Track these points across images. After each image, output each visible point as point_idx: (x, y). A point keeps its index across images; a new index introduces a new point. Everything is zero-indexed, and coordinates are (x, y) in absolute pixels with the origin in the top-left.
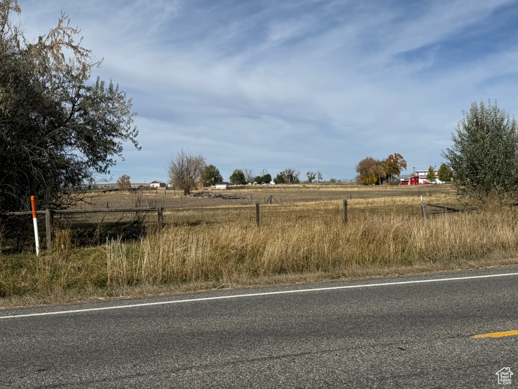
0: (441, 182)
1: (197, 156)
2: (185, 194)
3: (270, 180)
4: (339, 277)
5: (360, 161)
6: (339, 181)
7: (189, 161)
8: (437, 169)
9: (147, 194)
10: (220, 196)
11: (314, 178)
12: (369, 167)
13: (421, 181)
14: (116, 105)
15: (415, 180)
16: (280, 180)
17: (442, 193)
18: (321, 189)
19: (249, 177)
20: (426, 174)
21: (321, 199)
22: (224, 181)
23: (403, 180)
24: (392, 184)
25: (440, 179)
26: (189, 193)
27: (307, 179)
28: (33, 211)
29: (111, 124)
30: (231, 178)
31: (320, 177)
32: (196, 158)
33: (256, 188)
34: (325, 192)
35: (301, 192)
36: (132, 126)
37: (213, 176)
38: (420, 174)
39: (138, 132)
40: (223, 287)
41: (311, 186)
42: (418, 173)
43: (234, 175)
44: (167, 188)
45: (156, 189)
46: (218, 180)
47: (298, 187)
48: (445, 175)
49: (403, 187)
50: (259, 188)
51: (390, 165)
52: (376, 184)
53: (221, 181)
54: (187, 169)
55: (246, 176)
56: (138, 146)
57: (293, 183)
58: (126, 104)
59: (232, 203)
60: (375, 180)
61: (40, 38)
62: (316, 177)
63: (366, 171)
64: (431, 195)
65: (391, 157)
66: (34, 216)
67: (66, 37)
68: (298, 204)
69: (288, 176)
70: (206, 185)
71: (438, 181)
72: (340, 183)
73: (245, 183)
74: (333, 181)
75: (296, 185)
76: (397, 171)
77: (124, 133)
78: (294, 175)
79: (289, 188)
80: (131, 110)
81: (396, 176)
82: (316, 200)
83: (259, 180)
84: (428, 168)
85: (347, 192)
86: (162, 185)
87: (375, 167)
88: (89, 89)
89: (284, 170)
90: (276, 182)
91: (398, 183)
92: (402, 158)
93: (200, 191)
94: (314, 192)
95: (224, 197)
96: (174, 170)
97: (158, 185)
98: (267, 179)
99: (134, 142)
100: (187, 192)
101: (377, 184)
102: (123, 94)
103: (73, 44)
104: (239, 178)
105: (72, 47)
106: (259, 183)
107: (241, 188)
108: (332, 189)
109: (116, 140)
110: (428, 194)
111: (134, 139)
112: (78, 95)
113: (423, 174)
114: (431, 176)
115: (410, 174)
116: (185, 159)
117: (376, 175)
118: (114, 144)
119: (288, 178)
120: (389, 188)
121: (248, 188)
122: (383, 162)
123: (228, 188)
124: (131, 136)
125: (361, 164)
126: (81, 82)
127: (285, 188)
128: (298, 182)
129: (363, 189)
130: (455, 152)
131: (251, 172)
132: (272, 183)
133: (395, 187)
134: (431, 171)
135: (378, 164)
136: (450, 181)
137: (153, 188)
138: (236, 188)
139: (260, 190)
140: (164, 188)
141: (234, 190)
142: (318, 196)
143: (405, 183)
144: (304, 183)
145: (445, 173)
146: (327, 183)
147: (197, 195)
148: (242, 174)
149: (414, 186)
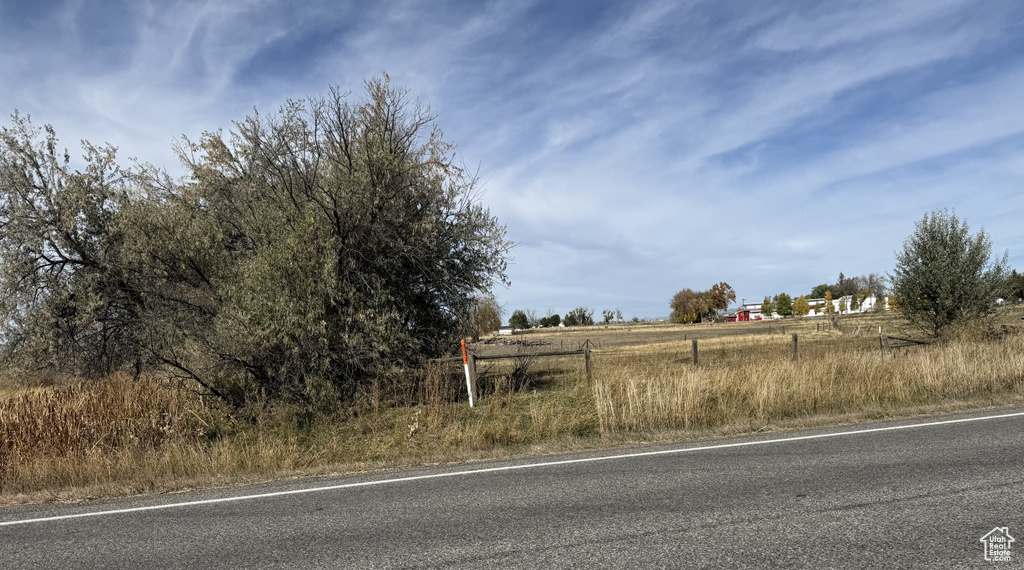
0: (779, 317)
3: (559, 322)
5: (674, 294)
6: (643, 321)
8: (773, 300)
11: (612, 317)
12: (687, 302)
13: (752, 316)
15: (745, 314)
16: (571, 321)
18: (632, 331)
19: (532, 319)
20: (760, 307)
21: (647, 342)
22: (503, 325)
23: (729, 315)
24: (717, 321)
25: (779, 313)
26: (479, 341)
27: (603, 319)
28: (464, 357)
30: (511, 320)
31: (619, 317)
33: (542, 332)
38: (748, 308)
39: (506, 264)
41: (608, 327)
43: (514, 317)
47: (594, 330)
48: (784, 308)
49: (732, 324)
51: (714, 298)
52: (696, 322)
53: (500, 325)
55: (528, 318)
60: (696, 317)
62: (615, 316)
63: (684, 306)
65: (715, 288)
66: (465, 362)
69: (579, 316)
71: (776, 316)
72: (644, 322)
73: (528, 327)
74: (636, 321)
75: (590, 327)
76: (722, 304)
78: (587, 315)
79: (583, 330)
80: (505, 239)
81: (722, 311)
82: (644, 343)
83: (546, 323)
84: (762, 299)
87: (695, 300)
89: (573, 309)
90: (566, 324)
91: (721, 320)
92: (729, 288)
98: (555, 320)
101: (698, 321)
104: (520, 321)
106: (546, 326)
111: (503, 273)
113: (752, 307)
114: (766, 310)
115: (737, 308)
117: (696, 310)
119: (579, 319)
120: (716, 326)
121: (532, 332)
122: (705, 294)
123: (513, 333)
124: (499, 269)
125: (678, 297)
128: (591, 323)
129: (684, 328)
131: (534, 312)
132: (561, 325)
133: (722, 325)
134: (766, 302)
135: (700, 296)
136: (790, 314)
138: (522, 333)
139: (558, 334)
141: (523, 336)
143: (732, 319)
144: (601, 324)
145: (784, 305)
146: (629, 323)
147: (489, 342)
148: (524, 316)
149: (744, 323)
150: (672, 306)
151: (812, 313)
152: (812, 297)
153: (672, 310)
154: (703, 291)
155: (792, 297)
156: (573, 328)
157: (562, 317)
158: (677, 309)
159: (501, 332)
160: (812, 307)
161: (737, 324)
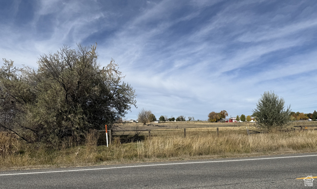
0: (242, 122)
1: (149, 111)
2: (144, 125)
3: (174, 120)
4: (225, 157)
5: (210, 113)
7: (145, 113)
8: (240, 116)
9: (129, 124)
10: (157, 126)
11: (191, 119)
12: (213, 115)
13: (233, 121)
14: (129, 92)
15: (231, 120)
16: (178, 120)
17: (244, 126)
18: (195, 124)
19: (166, 119)
20: (236, 118)
21: (196, 127)
23: (226, 120)
24: (222, 122)
25: (241, 120)
27: (188, 120)
28: (106, 130)
29: (127, 99)
30: (159, 119)
31: (193, 119)
32: (148, 111)
33: (169, 123)
34: (197, 125)
35: (188, 124)
36: (134, 99)
37: (152, 118)
38: (233, 118)
39: (136, 102)
40: (183, 159)
41: (190, 122)
42: (232, 118)
43: (161, 118)
44: (136, 122)
45: (132, 122)
46: (154, 119)
47: (186, 123)
48: (243, 119)
49: (227, 123)
50: (171, 123)
51: (222, 115)
52: (216, 122)
53: (156, 120)
54: (145, 115)
55: (165, 118)
56: (136, 107)
57: (183, 121)
58: (133, 92)
59: (162, 128)
60: (216, 120)
61: (104, 68)
62: (192, 119)
63: (212, 117)
64: (239, 127)
65: (222, 112)
66: (106, 132)
67: (113, 67)
68: (188, 129)
69: (181, 118)
70: (151, 121)
71: (240, 121)
72: (201, 121)
73: (165, 121)
74: (198, 120)
75: (185, 122)
76: (224, 117)
77: (132, 102)
78: (183, 118)
79: (182, 123)
80: (135, 94)
81: (224, 119)
82: (195, 128)
83: (170, 120)
84: (237, 116)
85: (205, 125)
86: (134, 121)
87: (215, 115)
88: (120, 86)
89: (180, 116)
90: (177, 120)
91: (224, 122)
92: (226, 112)
93: (149, 124)
94: (193, 125)
95: (159, 126)
96: (140, 115)
97: (133, 121)
98: (173, 119)
99: (135, 105)
100: (145, 124)
102: (132, 88)
103: (115, 70)
104: (162, 119)
105: (115, 71)
106: (170, 121)
107: (164, 123)
108: (199, 123)
109: (128, 104)
110: (238, 126)
112: (116, 88)
113: (234, 118)
114: (238, 119)
115: (229, 118)
116: (144, 112)
117: (216, 118)
118: (128, 106)
119: (181, 119)
120: (221, 124)
121: (167, 123)
122: (218, 113)
123: (159, 123)
124: (134, 103)
125: (210, 114)
126: (117, 83)
127: (181, 123)
128: (185, 121)
129: (211, 124)
130: (258, 110)
131: (167, 116)
132: (175, 121)
133: (224, 123)
134: (238, 117)
135: (217, 114)
136: (245, 121)
137: (131, 122)
138: (162, 123)
140: (135, 122)
141: (162, 124)
142: (195, 126)
143: (227, 121)
144: (188, 121)
145: (243, 118)
146: (197, 121)
147: (148, 125)
148: (164, 118)
149: (231, 123)
150: (209, 117)
151: (252, 121)
152: (252, 116)
153: (209, 118)
154: (218, 112)
155: (246, 116)
156: (179, 122)
157: (176, 118)
158: (210, 118)
159: (155, 122)
160: (252, 119)
161: (229, 123)
